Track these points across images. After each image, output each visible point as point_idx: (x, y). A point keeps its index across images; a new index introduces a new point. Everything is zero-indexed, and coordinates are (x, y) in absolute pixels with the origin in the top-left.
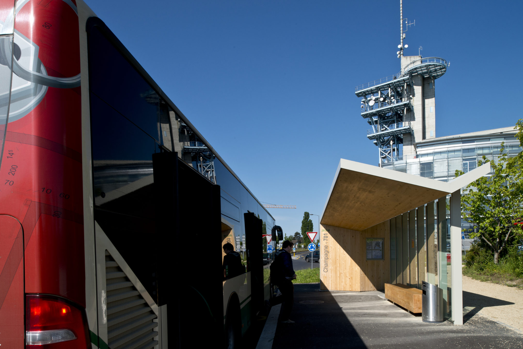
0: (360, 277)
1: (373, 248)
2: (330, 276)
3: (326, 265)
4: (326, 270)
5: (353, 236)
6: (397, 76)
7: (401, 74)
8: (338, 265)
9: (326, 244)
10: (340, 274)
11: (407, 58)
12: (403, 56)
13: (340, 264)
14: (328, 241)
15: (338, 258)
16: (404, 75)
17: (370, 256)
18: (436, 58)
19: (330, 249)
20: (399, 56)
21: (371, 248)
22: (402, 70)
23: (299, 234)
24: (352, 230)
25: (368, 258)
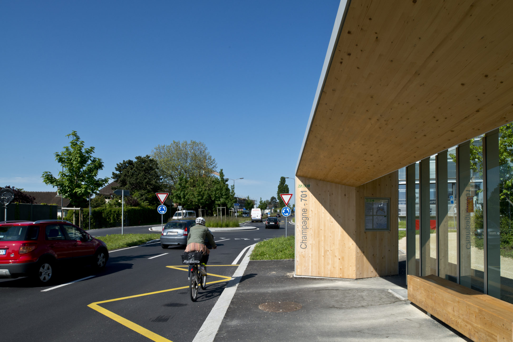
0: (355, 256)
1: (375, 214)
2: (310, 255)
3: (305, 237)
4: (303, 246)
5: (345, 195)
8: (323, 238)
9: (304, 207)
10: (326, 251)
13: (325, 236)
14: (307, 202)
15: (322, 227)
17: (370, 226)
19: (310, 214)
21: (371, 213)
23: (275, 198)
24: (344, 184)
25: (367, 228)
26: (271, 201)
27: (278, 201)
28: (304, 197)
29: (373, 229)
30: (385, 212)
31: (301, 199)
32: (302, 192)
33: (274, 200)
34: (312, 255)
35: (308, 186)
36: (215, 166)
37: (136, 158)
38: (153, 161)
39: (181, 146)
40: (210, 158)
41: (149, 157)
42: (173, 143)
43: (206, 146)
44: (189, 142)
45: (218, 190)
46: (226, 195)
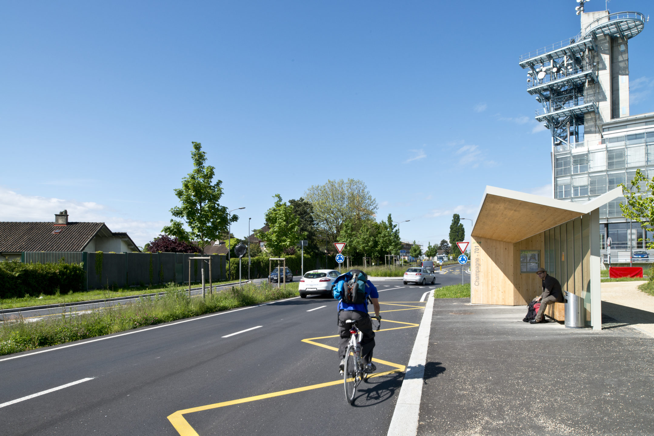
1: (528, 261)
2: (482, 290)
3: (478, 277)
4: (477, 284)
5: (506, 249)
6: (575, 38)
7: (580, 36)
8: (490, 278)
9: (477, 257)
10: (492, 287)
11: (589, 15)
12: (583, 12)
13: (492, 277)
14: (479, 254)
15: (490, 272)
16: (585, 37)
17: (525, 270)
18: (629, 12)
19: (481, 262)
20: (578, 12)
21: (525, 261)
22: (582, 31)
23: (446, 242)
24: (505, 242)
25: (522, 271)
26: (441, 246)
27: (450, 245)
28: (476, 250)
29: (527, 272)
30: (536, 260)
31: (475, 252)
32: (475, 247)
33: (445, 244)
34: (483, 290)
35: (479, 243)
36: (376, 207)
37: (289, 202)
38: (308, 204)
39: (337, 186)
40: (370, 198)
41: (303, 200)
42: (328, 183)
43: (365, 184)
44: (346, 181)
45: (386, 237)
46: (394, 242)
